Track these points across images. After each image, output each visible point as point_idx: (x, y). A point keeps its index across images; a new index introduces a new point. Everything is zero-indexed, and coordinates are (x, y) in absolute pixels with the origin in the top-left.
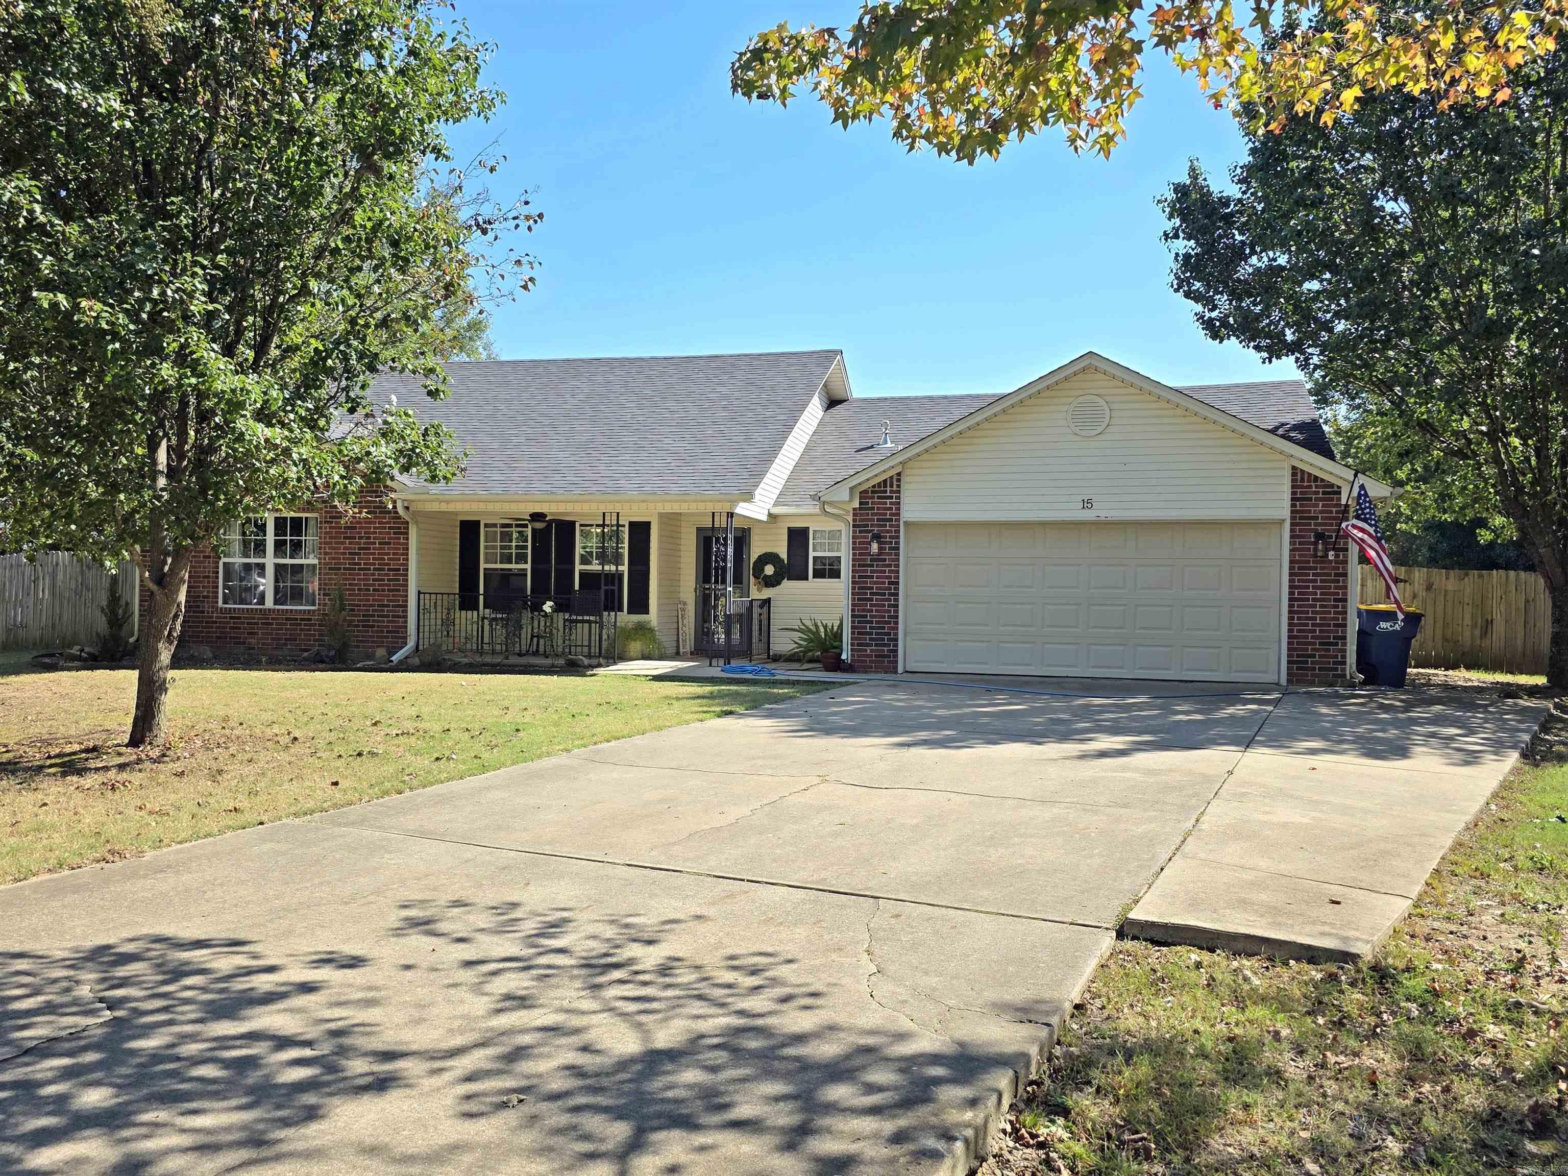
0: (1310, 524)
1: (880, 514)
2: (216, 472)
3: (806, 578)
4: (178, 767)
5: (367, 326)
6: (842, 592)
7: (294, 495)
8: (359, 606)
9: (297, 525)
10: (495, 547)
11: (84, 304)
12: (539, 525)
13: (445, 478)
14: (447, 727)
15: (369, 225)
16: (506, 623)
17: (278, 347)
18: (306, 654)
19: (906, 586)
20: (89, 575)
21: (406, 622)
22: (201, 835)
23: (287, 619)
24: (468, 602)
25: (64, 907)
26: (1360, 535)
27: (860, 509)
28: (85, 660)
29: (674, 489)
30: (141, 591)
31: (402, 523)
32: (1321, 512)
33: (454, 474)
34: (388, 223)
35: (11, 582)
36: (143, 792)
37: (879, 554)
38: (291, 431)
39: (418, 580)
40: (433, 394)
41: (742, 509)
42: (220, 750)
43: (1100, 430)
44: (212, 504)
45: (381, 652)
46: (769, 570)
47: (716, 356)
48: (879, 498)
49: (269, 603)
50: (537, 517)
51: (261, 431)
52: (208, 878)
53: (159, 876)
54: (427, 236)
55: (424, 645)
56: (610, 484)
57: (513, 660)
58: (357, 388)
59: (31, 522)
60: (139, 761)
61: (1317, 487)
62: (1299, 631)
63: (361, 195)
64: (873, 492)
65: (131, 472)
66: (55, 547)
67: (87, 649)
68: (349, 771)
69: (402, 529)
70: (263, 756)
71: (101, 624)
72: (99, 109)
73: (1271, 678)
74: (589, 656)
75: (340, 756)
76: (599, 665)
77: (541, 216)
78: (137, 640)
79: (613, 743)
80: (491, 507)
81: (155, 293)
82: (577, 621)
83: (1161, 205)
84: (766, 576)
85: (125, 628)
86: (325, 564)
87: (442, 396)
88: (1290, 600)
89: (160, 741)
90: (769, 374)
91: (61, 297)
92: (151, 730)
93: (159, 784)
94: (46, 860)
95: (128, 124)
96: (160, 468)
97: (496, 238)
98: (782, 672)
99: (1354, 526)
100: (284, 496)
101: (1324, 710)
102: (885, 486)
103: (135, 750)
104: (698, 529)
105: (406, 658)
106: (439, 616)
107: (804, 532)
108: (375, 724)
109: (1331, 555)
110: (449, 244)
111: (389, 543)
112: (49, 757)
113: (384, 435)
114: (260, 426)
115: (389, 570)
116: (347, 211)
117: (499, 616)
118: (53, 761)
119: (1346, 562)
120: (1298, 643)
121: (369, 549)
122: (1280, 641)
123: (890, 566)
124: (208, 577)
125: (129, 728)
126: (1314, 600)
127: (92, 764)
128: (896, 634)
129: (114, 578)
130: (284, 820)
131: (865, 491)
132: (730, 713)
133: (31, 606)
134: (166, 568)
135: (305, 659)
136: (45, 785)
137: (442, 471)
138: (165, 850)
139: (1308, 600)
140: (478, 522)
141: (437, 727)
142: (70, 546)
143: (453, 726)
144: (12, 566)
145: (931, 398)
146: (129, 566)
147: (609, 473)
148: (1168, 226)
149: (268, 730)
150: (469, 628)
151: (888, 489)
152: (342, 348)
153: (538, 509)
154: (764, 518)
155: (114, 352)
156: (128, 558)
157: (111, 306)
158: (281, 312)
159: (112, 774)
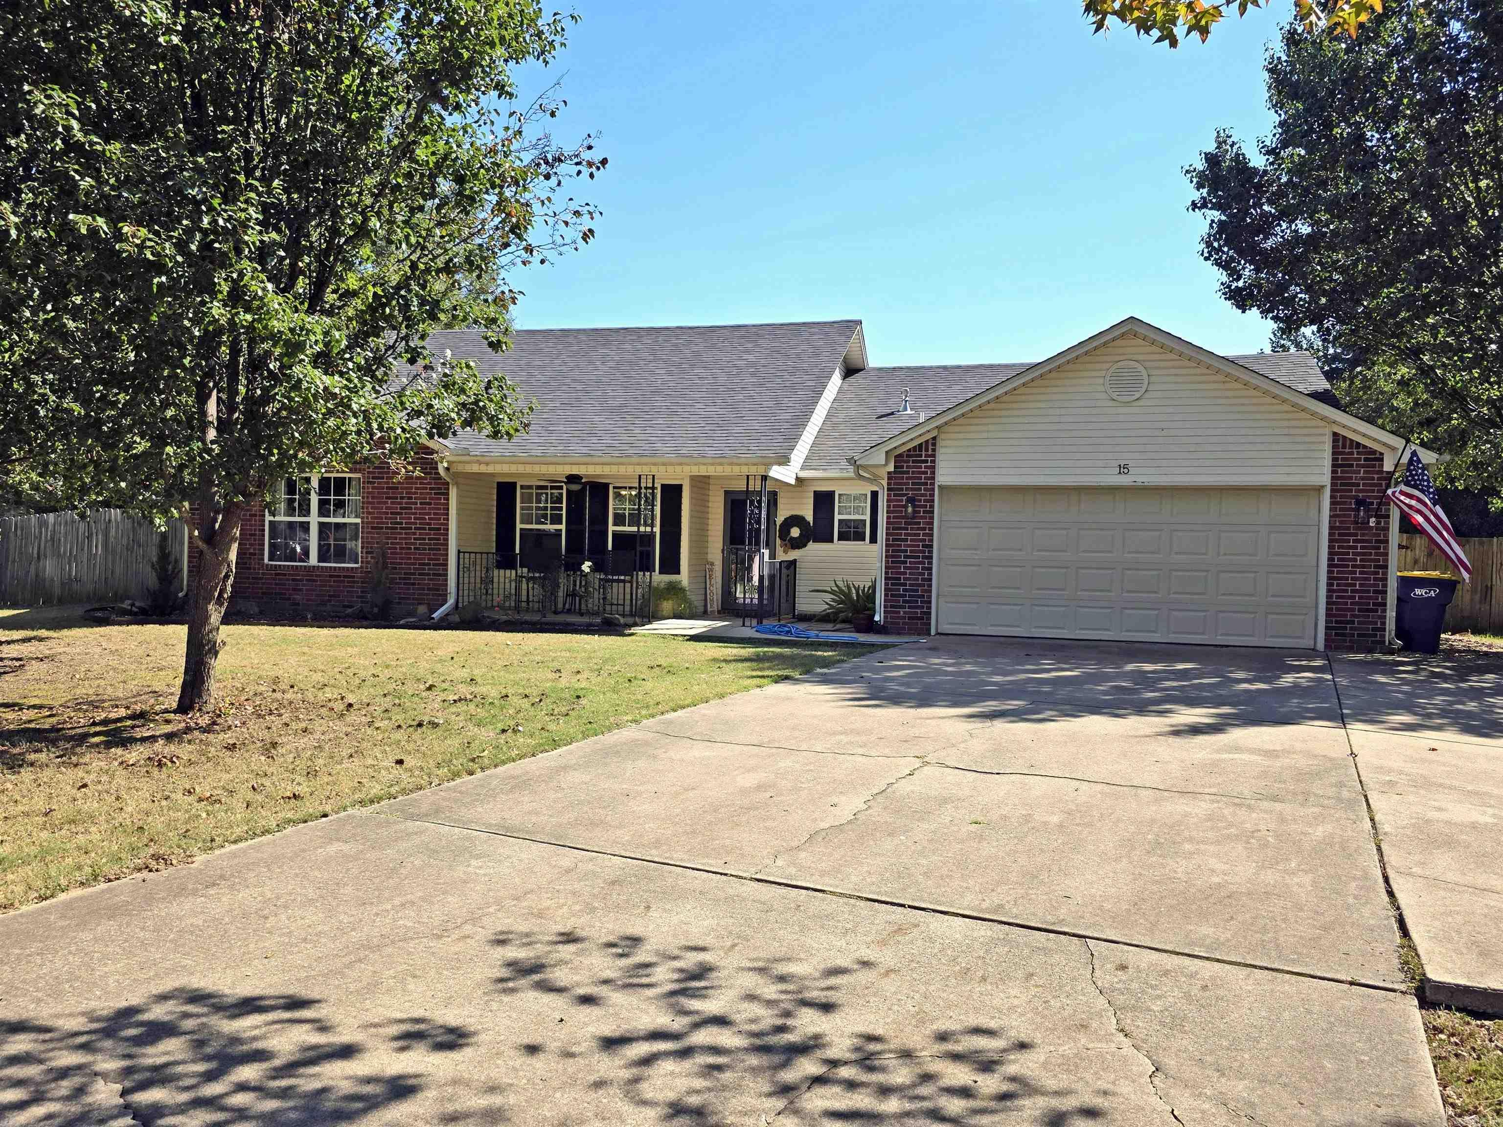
0: (1351, 491)
1: (915, 478)
2: (269, 424)
3: (831, 540)
4: (229, 737)
5: (428, 270)
6: (875, 554)
7: (353, 450)
8: (401, 564)
9: (340, 485)
10: (531, 508)
11: (126, 229)
12: (575, 487)
13: (508, 433)
14: (504, 692)
15: (433, 159)
16: (542, 582)
17: (334, 292)
18: (349, 611)
19: (939, 550)
20: (141, 532)
21: (446, 580)
22: (258, 832)
23: (331, 576)
24: (505, 559)
25: (96, 940)
26: (1407, 501)
27: (895, 472)
28: (135, 614)
29: (710, 453)
30: (189, 547)
31: (444, 484)
32: (1363, 479)
33: (517, 430)
34: (454, 155)
35: (66, 538)
36: (190, 770)
37: (914, 517)
38: (349, 380)
39: (458, 539)
40: (495, 346)
41: (777, 472)
42: (272, 717)
43: (1137, 395)
44: (265, 458)
45: (422, 609)
46: (795, 532)
47: (740, 326)
48: (913, 462)
49: (313, 560)
50: (572, 479)
51: (319, 379)
52: (269, 895)
53: (212, 891)
54: (495, 172)
55: (464, 601)
56: (647, 447)
57: (551, 618)
58: (416, 337)
59: (81, 479)
60: (188, 730)
61: (1358, 453)
62: (1338, 597)
63: (425, 126)
64: (908, 456)
65: (179, 423)
66: (107, 504)
67: (137, 604)
68: (412, 745)
69: (442, 489)
70: (319, 726)
71: (152, 580)
72: (143, 19)
73: (1307, 643)
74: (623, 616)
75: (399, 727)
76: (635, 624)
77: (604, 162)
78: (187, 595)
79: (680, 713)
80: (529, 469)
81: (206, 220)
82: (613, 581)
83: (1189, 176)
84: (792, 539)
85: (176, 583)
86: (368, 523)
87: (504, 348)
88: (1329, 566)
89: (210, 707)
90: (792, 343)
91: (101, 221)
92: (200, 696)
93: (209, 760)
94: (79, 868)
95: (176, 40)
96: (210, 419)
97: (559, 184)
98: (815, 632)
99: (1402, 493)
100: (343, 450)
101: (1383, 679)
102: (920, 450)
103: (184, 717)
104: (726, 492)
105: (447, 615)
106: (478, 574)
107: (831, 494)
108: (430, 688)
109: (1372, 522)
110: (517, 184)
111: (430, 504)
112: (94, 724)
113: (446, 387)
114: (317, 373)
115: (430, 529)
116: (409, 144)
117: (537, 575)
118: (98, 729)
119: (1388, 529)
120: (1337, 609)
121: (411, 508)
122: (1317, 607)
123: (924, 529)
124: (255, 535)
125: (177, 691)
126: (1353, 566)
127: (139, 733)
128: (930, 597)
129: (164, 536)
130: (350, 811)
131: (900, 455)
132: (787, 678)
133: (85, 561)
134: (217, 526)
135: (348, 616)
136: (86, 759)
137: (505, 425)
138: (217, 852)
139: (1348, 566)
140: (515, 484)
141: (494, 693)
142: (120, 503)
143: (510, 691)
144: (66, 523)
145: (945, 368)
146: (178, 524)
147: (642, 436)
148: (1196, 195)
149: (320, 694)
150: (507, 586)
151: (923, 453)
152: (403, 293)
153: (575, 470)
154: (793, 482)
155: (160, 285)
156: (176, 515)
157: (157, 234)
158: (339, 253)
159: (160, 745)
